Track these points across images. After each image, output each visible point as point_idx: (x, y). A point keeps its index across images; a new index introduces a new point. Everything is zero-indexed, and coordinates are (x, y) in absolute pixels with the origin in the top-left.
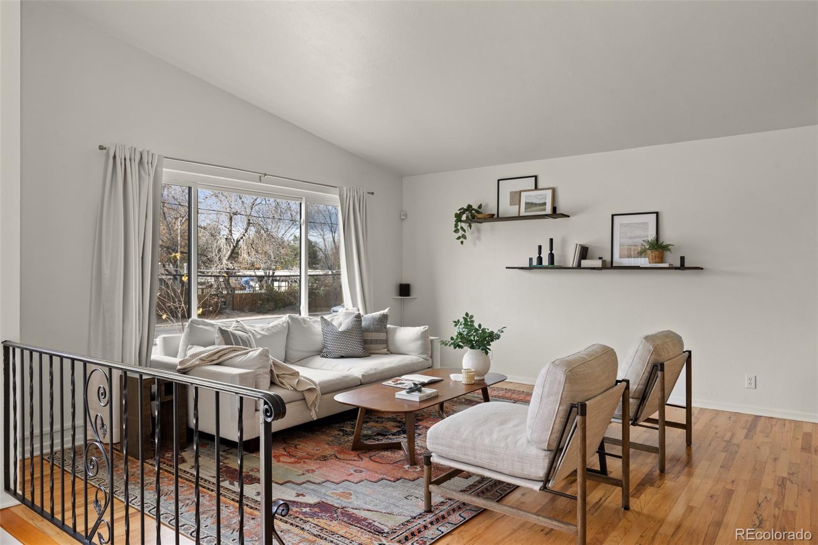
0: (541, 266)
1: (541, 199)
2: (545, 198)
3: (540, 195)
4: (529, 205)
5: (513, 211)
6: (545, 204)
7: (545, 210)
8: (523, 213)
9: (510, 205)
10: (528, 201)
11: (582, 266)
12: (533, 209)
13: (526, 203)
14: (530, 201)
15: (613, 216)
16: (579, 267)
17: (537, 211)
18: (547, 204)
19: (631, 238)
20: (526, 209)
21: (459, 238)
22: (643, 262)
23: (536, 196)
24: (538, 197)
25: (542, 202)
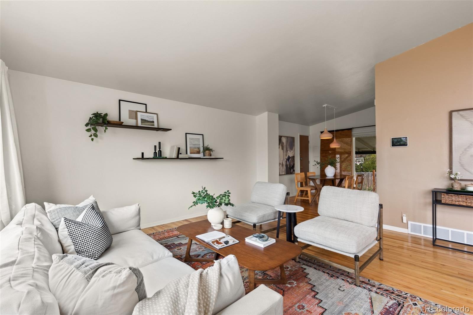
0: (161, 157)
1: (151, 118)
2: (153, 119)
3: (150, 116)
4: (143, 121)
5: (132, 122)
6: (153, 122)
7: (154, 125)
8: (140, 124)
9: (129, 118)
10: (142, 118)
11: (179, 157)
12: (146, 123)
13: (142, 120)
14: (144, 119)
15: (186, 134)
16: (178, 158)
17: (149, 125)
18: (155, 122)
19: (194, 145)
20: (141, 123)
21: (91, 136)
22: (201, 155)
23: (148, 116)
24: (149, 117)
25: (151, 120)
